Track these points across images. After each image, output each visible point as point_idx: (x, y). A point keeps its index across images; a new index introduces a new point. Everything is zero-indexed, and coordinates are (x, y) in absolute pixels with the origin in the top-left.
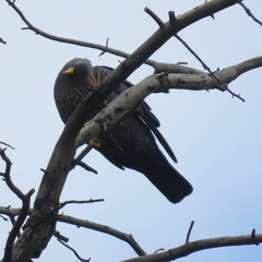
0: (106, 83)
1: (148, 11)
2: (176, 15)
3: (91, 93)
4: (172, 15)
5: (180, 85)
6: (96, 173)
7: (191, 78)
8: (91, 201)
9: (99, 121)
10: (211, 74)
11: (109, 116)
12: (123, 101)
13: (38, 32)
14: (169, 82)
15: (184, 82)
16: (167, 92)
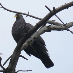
0: (32, 30)
1: (46, 7)
2: (56, 8)
4: (54, 8)
6: (27, 60)
7: (58, 27)
8: (27, 71)
9: (28, 42)
11: (31, 40)
12: (36, 35)
13: (5, 9)
16: (50, 31)
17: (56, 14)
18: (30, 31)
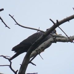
1: (50, 20)
2: (58, 21)
3: (34, 43)
4: (57, 21)
5: (60, 41)
6: (36, 65)
7: (63, 39)
9: (37, 51)
10: (68, 38)
11: (39, 50)
12: (43, 45)
13: (19, 25)
14: (56, 40)
15: (61, 40)
16: (56, 43)
17: (59, 26)
18: (38, 41)
